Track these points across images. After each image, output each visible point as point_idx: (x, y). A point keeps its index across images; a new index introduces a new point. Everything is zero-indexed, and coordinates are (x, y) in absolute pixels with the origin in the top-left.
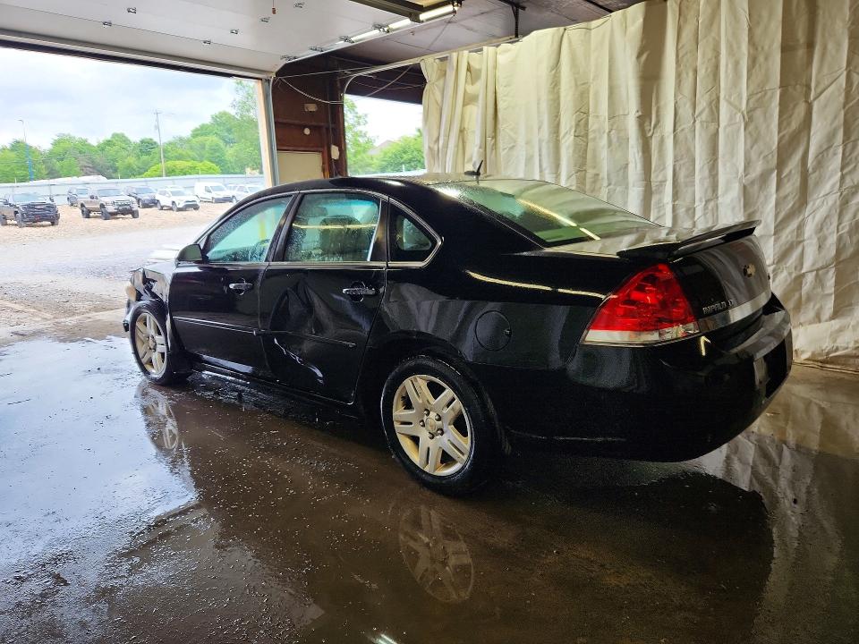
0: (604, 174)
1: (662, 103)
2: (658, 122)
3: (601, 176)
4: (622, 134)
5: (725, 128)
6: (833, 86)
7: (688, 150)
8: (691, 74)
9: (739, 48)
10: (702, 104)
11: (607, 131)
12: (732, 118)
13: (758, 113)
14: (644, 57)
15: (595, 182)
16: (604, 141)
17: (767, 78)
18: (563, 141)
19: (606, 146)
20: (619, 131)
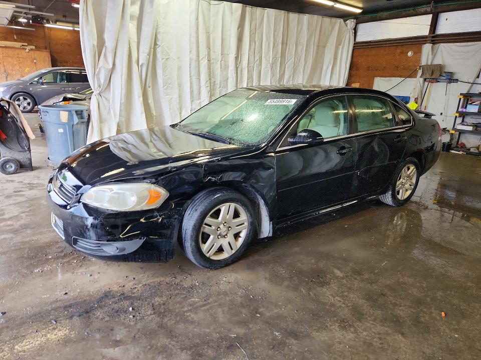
0: (218, 82)
1: (242, 53)
2: (240, 61)
3: (216, 83)
4: (226, 63)
5: (264, 69)
6: (291, 60)
7: (251, 75)
8: (254, 43)
9: (270, 38)
10: (257, 58)
11: (220, 61)
12: (267, 65)
13: (274, 65)
14: (239, 30)
15: (214, 85)
16: (219, 65)
17: (277, 53)
18: (202, 62)
19: (219, 68)
20: (225, 62)
